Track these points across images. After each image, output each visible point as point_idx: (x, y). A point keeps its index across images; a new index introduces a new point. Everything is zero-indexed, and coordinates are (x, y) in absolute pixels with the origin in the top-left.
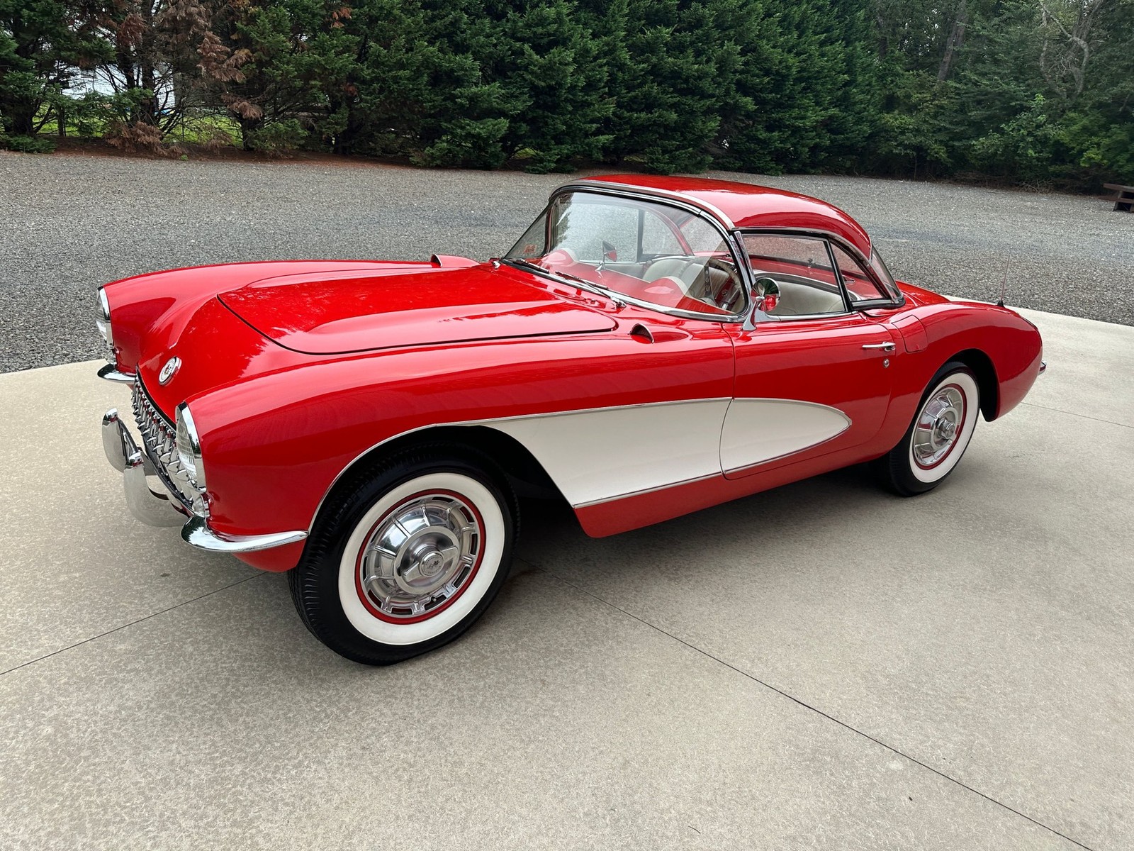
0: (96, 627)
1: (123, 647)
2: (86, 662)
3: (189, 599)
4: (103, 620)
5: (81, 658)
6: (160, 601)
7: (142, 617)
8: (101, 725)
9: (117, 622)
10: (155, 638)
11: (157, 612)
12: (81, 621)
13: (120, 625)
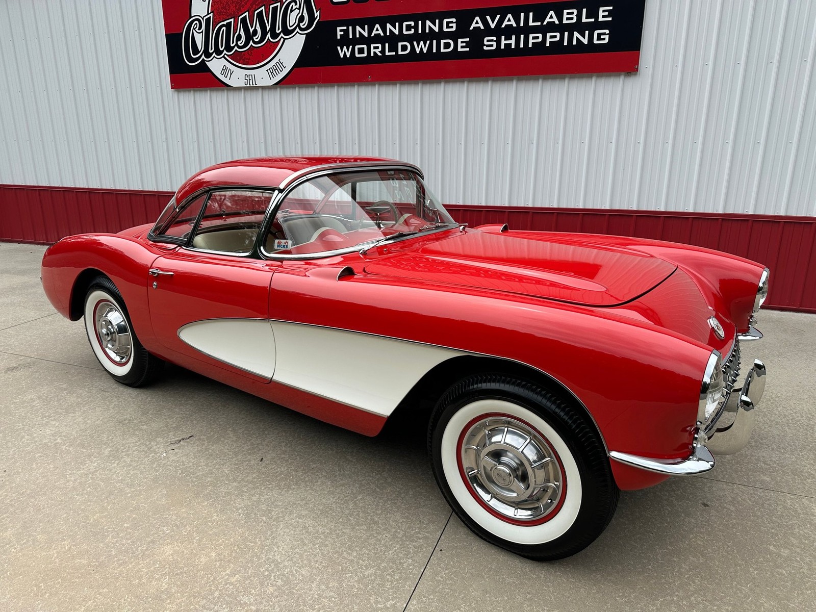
0: (777, 498)
1: (765, 478)
2: (792, 482)
3: (705, 480)
4: (769, 500)
5: (794, 486)
6: (724, 490)
7: (743, 487)
8: (796, 452)
9: (761, 493)
10: (743, 471)
11: (731, 484)
12: (784, 507)
13: (761, 490)
